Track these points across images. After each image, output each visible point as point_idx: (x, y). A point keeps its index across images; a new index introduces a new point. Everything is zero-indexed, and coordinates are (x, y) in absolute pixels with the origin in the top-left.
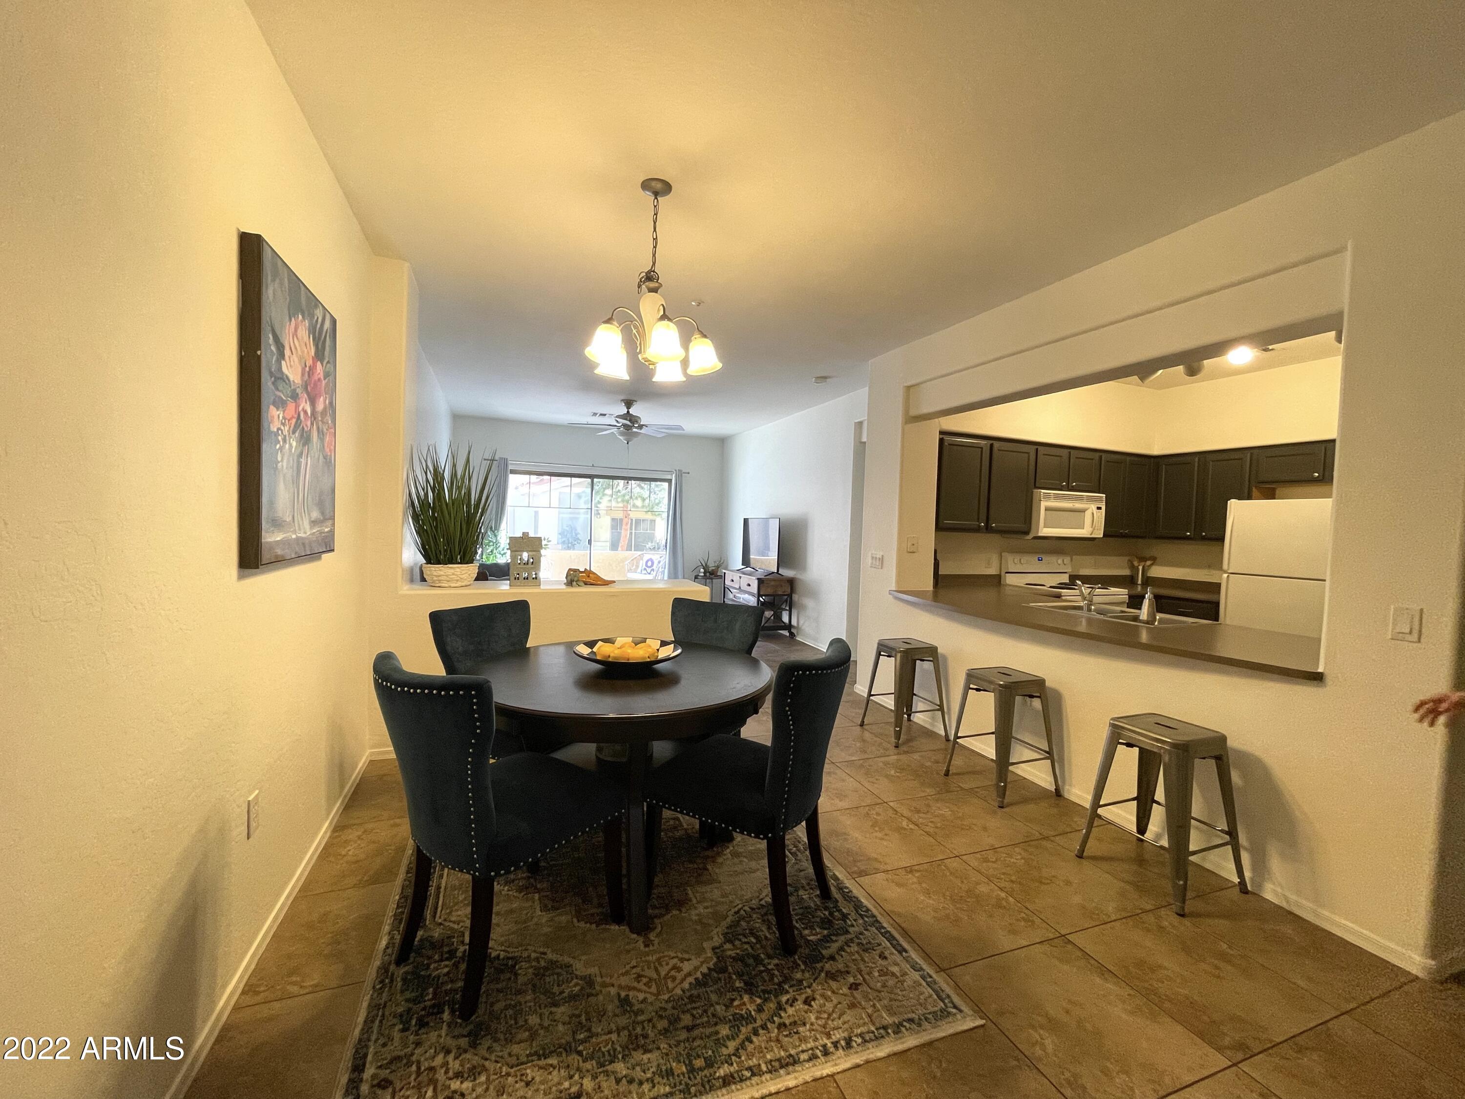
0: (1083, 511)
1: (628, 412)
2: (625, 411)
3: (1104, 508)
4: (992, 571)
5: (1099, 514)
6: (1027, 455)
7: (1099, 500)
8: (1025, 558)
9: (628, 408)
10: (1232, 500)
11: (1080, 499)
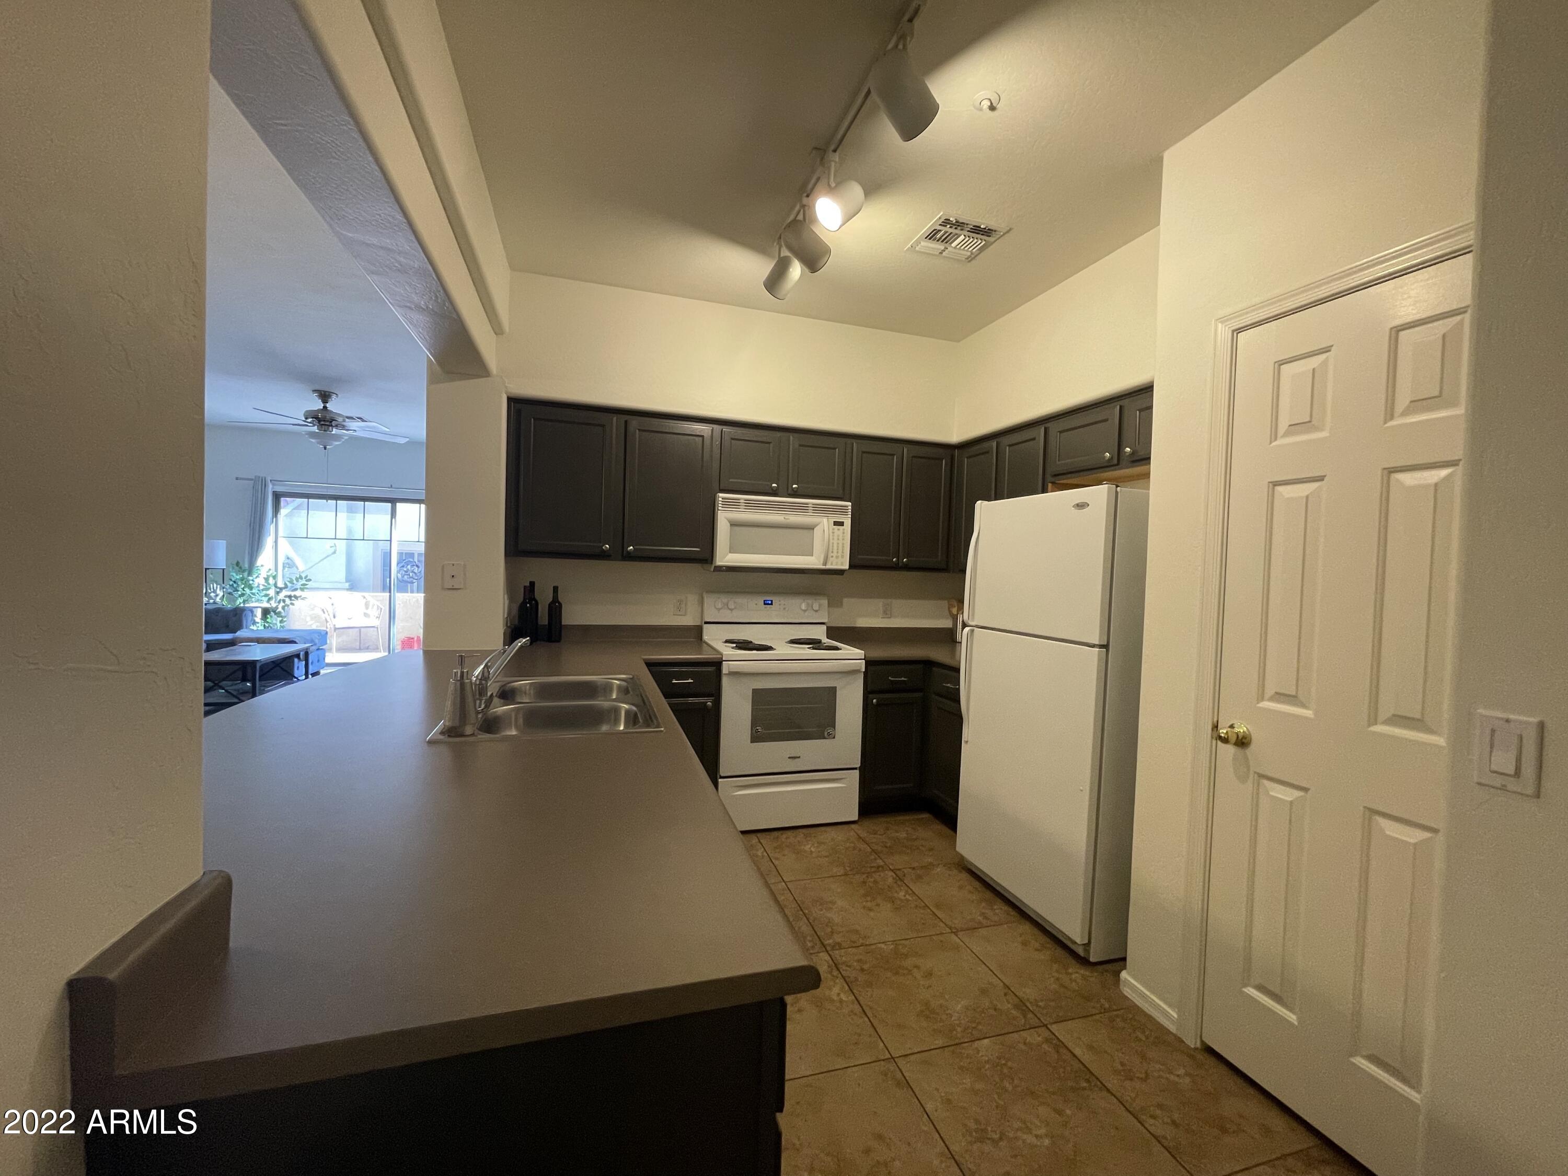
0: (811, 528)
1: (325, 407)
2: (321, 406)
3: (848, 522)
4: (688, 620)
5: (840, 533)
6: (701, 438)
7: (842, 510)
8: (741, 600)
9: (325, 402)
10: (979, 502)
11: (803, 508)
